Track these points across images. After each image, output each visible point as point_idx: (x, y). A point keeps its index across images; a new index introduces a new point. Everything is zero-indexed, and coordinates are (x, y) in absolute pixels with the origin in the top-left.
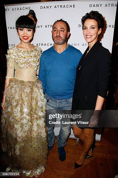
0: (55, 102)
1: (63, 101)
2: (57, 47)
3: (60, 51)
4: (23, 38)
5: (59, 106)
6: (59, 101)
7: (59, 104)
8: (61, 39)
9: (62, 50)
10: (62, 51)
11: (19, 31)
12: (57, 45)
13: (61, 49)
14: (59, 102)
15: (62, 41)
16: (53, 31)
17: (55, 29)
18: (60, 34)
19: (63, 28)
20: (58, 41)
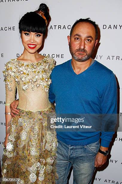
0: (66, 147)
1: (78, 147)
2: (76, 64)
3: (78, 70)
4: (28, 46)
5: (71, 155)
6: (71, 147)
7: (72, 151)
8: (85, 54)
9: (82, 69)
10: (82, 71)
11: (24, 35)
12: (76, 61)
13: (80, 68)
14: (72, 149)
15: (86, 56)
16: (73, 39)
17: (77, 37)
18: (86, 46)
19: (90, 37)
20: (80, 58)
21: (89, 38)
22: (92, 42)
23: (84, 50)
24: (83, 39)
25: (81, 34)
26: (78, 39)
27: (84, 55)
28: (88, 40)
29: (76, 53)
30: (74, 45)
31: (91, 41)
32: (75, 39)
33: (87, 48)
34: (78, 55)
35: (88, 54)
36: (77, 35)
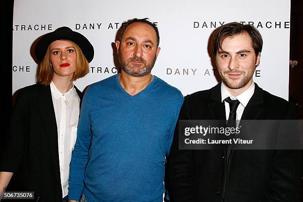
8: (144, 65)
15: (145, 69)
16: (124, 44)
17: (131, 41)
18: (143, 53)
19: (150, 41)
20: (136, 70)
21: (148, 44)
22: (153, 48)
23: (142, 60)
24: (140, 43)
25: (137, 37)
26: (131, 44)
27: (142, 67)
28: (147, 46)
29: (130, 64)
30: (126, 52)
31: (151, 47)
32: (127, 44)
33: (146, 57)
34: (132, 66)
35: (147, 65)
36: (130, 38)
